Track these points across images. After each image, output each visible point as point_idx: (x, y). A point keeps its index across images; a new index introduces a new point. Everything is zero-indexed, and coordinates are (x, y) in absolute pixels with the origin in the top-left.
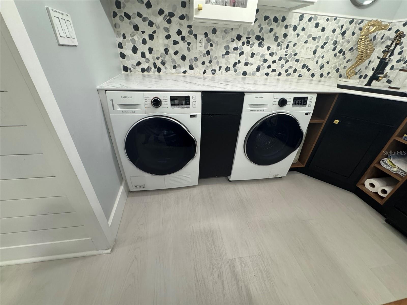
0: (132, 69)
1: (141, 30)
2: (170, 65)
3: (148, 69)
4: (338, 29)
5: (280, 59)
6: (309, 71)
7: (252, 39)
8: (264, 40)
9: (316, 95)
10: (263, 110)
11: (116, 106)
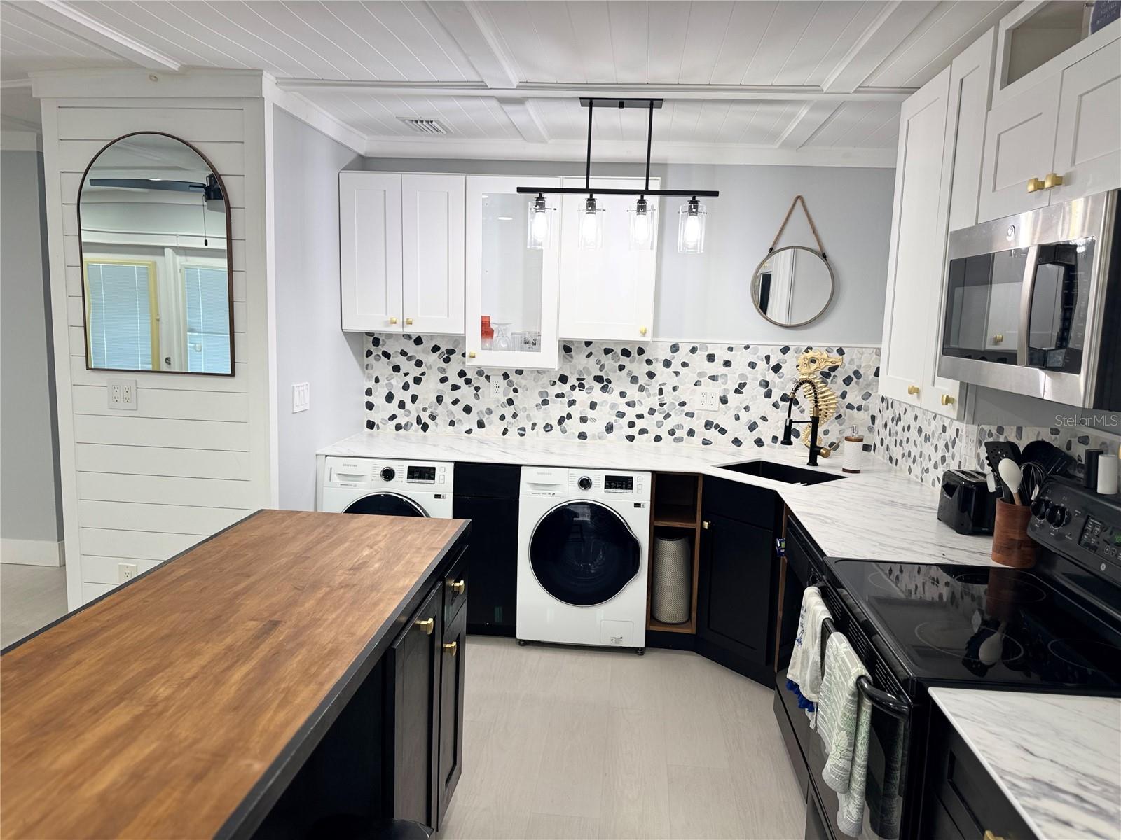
0: (380, 425)
2: (445, 420)
3: (407, 426)
4: (761, 362)
5: (652, 412)
6: (723, 434)
7: (590, 381)
8: (610, 382)
9: (650, 474)
10: (554, 494)
11: (334, 476)
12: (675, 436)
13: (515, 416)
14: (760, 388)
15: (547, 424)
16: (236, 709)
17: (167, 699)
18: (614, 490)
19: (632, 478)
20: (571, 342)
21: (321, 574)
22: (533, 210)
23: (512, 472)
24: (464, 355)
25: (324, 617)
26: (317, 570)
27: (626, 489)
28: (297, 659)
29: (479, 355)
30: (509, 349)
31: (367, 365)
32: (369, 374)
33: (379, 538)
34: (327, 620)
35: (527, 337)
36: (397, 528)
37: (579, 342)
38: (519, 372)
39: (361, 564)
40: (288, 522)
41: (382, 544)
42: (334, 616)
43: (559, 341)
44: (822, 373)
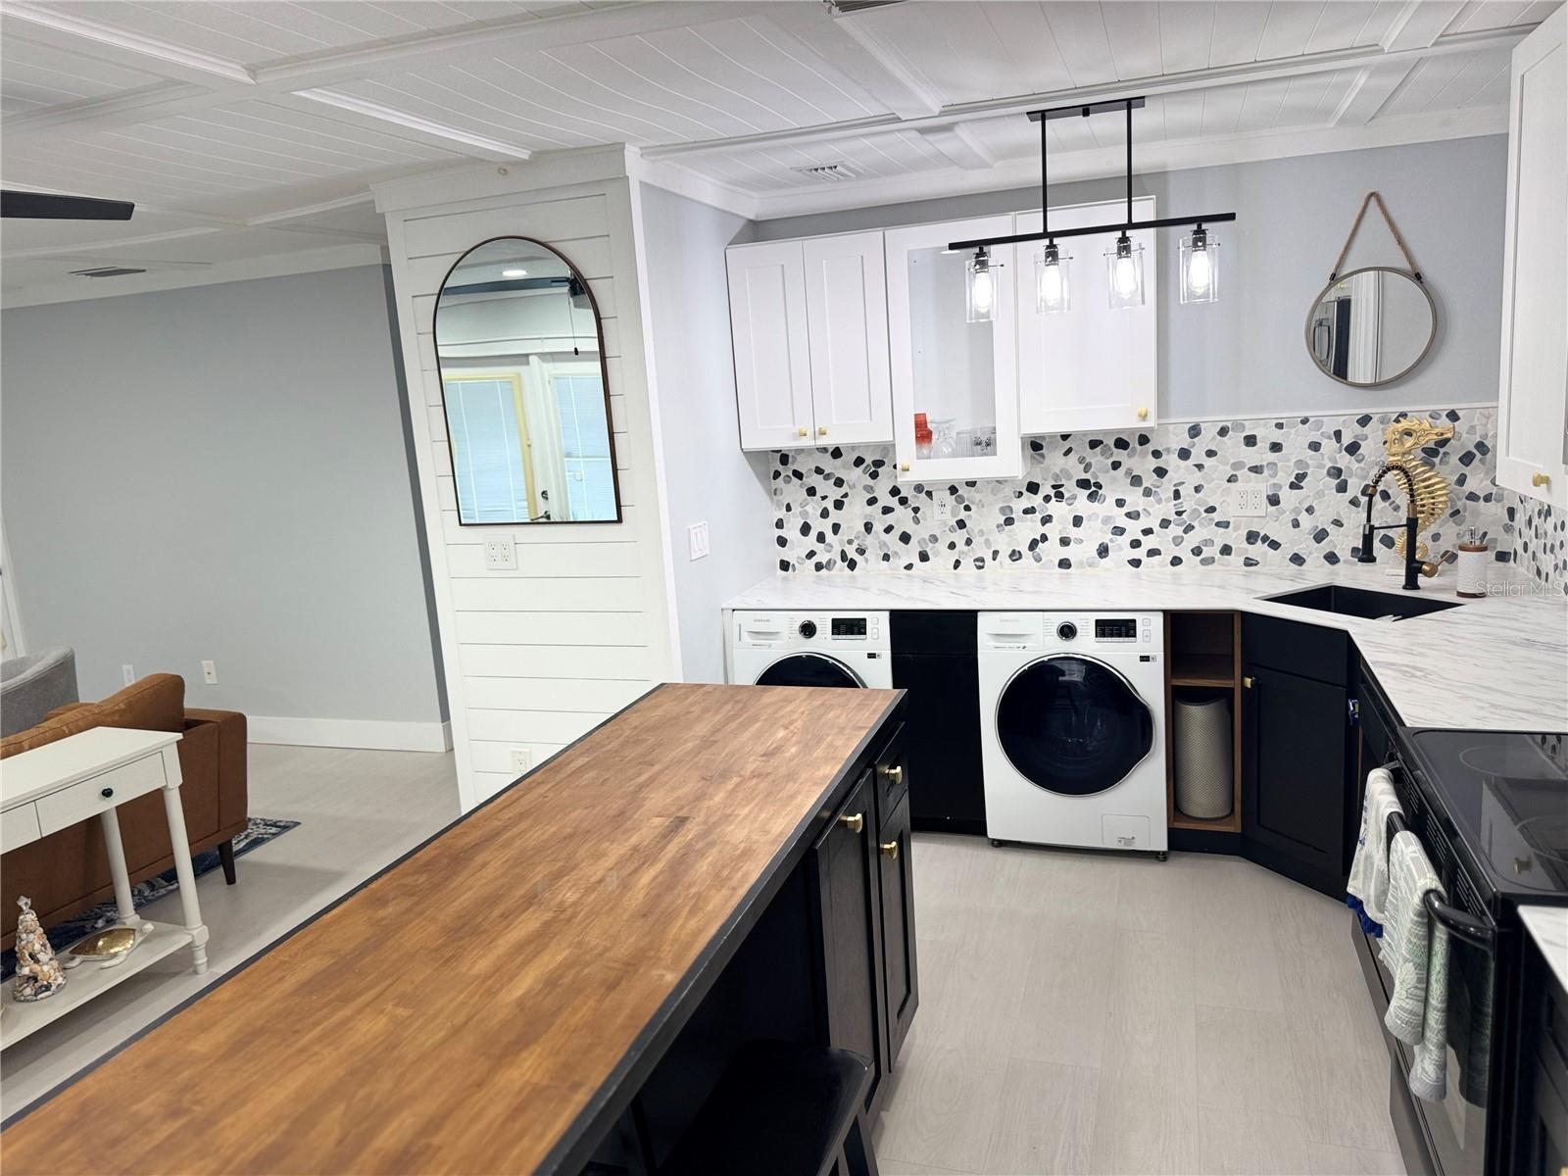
0: (797, 565)
1: (819, 494)
2: (878, 554)
3: (829, 565)
4: (1326, 440)
5: (1165, 524)
6: (1276, 549)
7: (1070, 488)
8: (1100, 487)
9: (1161, 614)
10: (1024, 647)
11: (745, 635)
12: (1202, 556)
13: (969, 542)
14: (1328, 479)
15: (1014, 551)
16: (644, 916)
17: (574, 904)
18: (1110, 639)
19: (1134, 621)
20: (1043, 438)
21: (732, 761)
22: (972, 270)
23: (967, 621)
24: (895, 467)
25: (737, 812)
26: (726, 755)
27: (1127, 636)
28: (708, 861)
29: (914, 466)
30: (954, 455)
31: (776, 490)
32: (778, 501)
33: (795, 717)
34: (739, 815)
35: (978, 435)
36: (817, 703)
37: (1052, 436)
38: (972, 484)
39: (774, 749)
40: (692, 699)
41: (799, 724)
42: (746, 810)
43: (1022, 438)
44: (1424, 450)
